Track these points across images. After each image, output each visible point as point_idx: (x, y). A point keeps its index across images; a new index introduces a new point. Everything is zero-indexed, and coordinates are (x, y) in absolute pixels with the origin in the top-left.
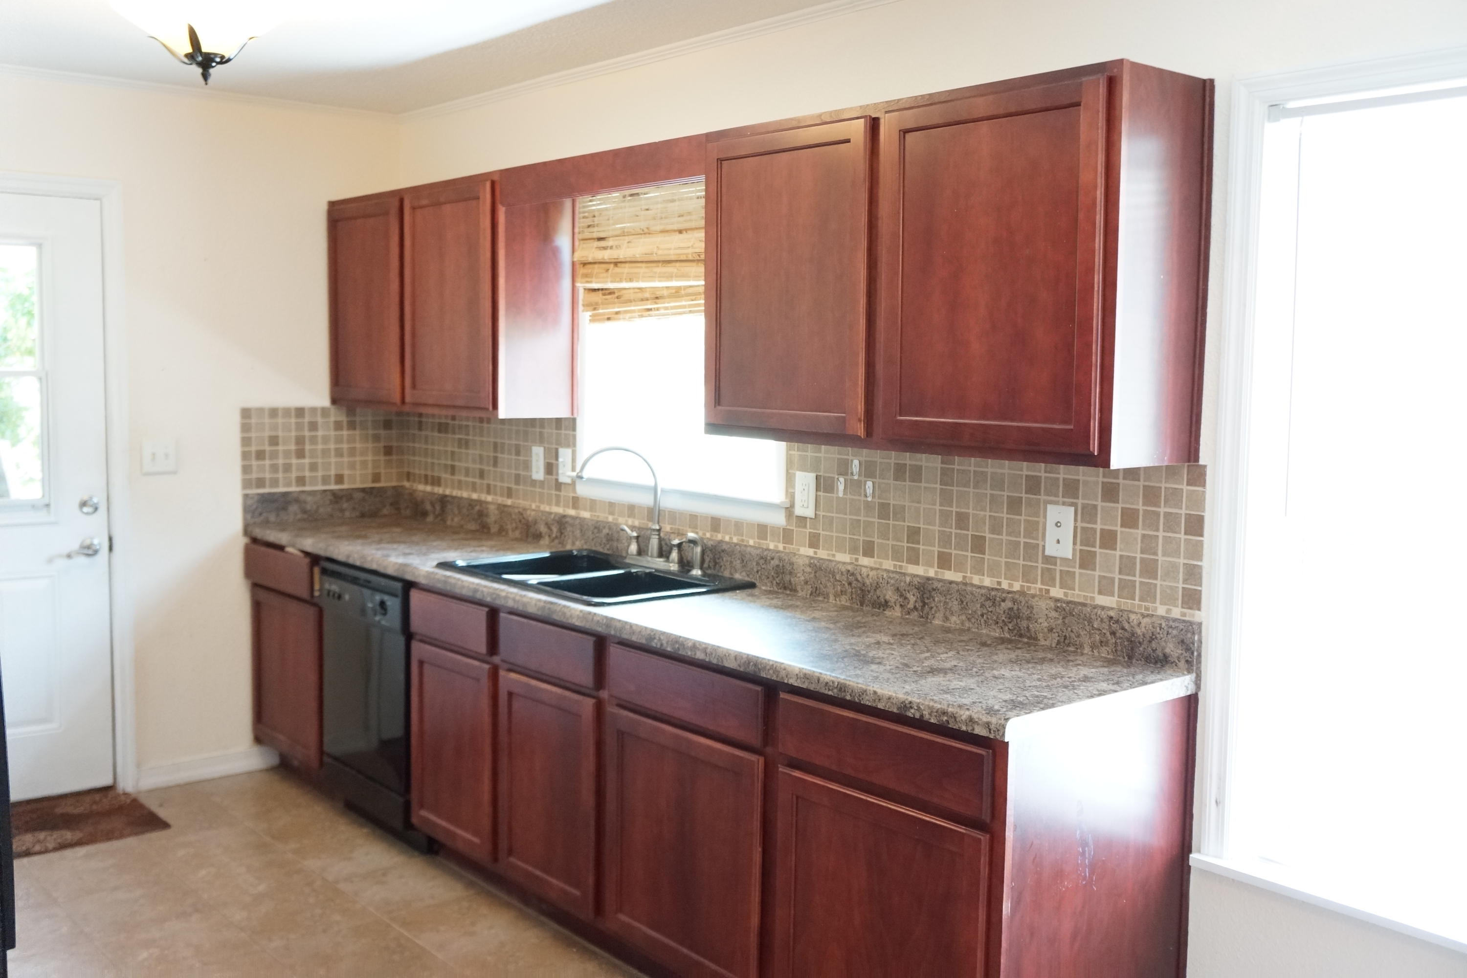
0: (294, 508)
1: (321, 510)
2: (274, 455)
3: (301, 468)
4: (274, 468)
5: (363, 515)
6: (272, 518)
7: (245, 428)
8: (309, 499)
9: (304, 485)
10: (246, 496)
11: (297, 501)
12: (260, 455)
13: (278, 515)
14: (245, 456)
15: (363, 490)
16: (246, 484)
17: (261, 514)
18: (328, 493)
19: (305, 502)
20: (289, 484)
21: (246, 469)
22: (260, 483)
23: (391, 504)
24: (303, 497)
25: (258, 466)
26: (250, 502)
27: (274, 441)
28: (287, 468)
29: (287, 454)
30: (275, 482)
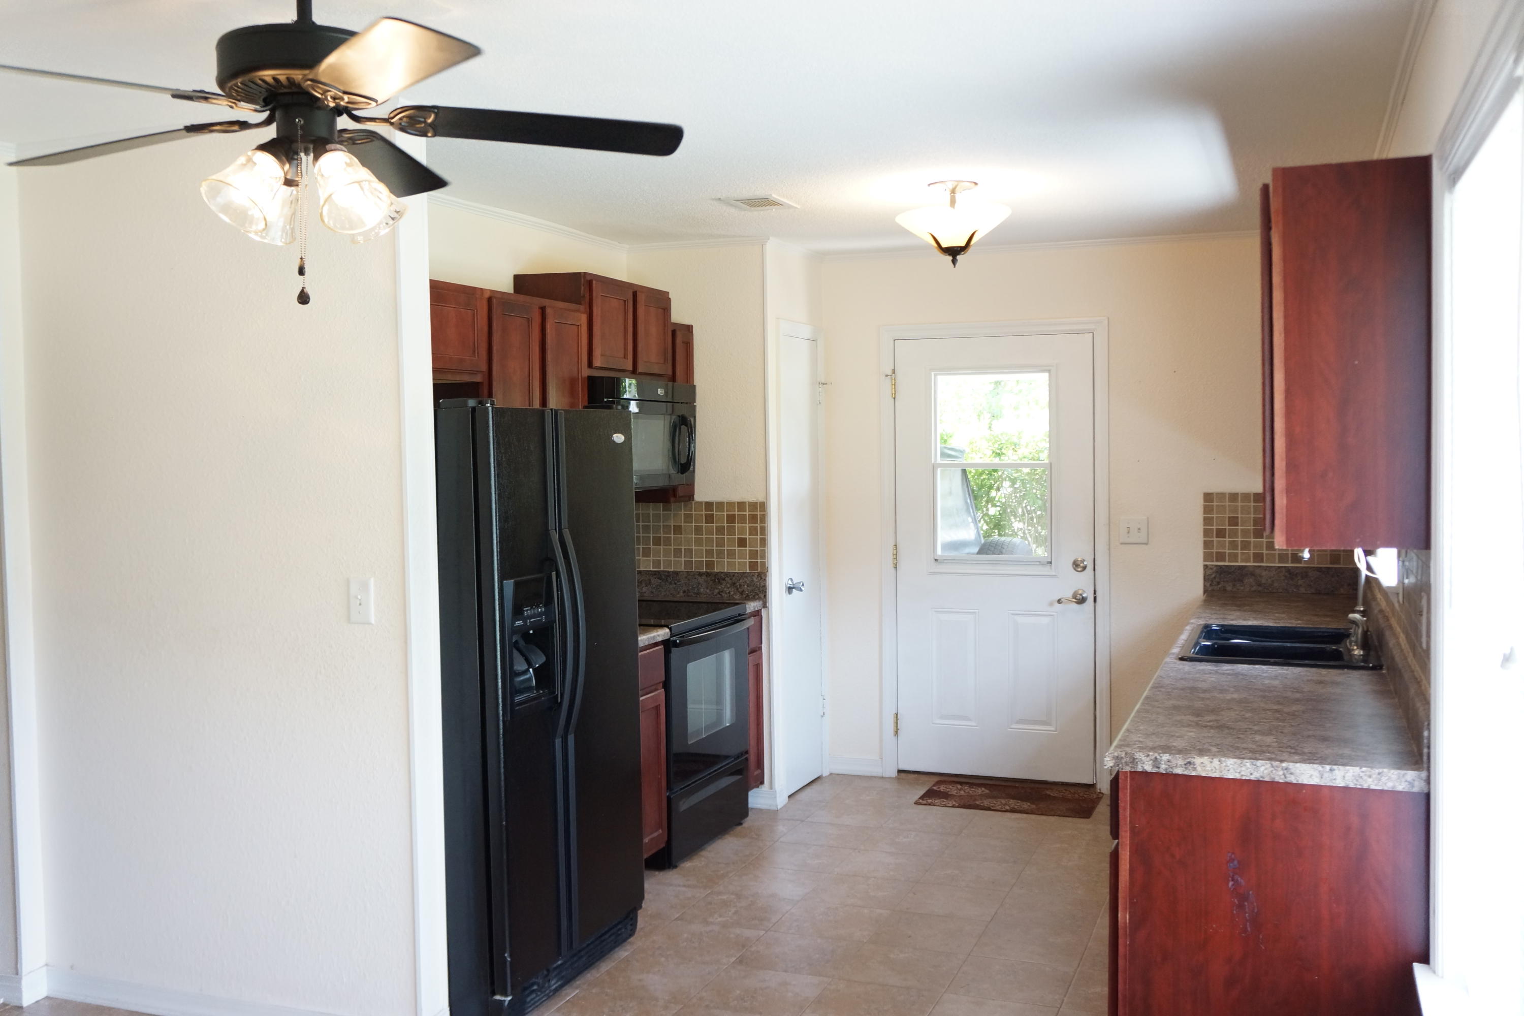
0: (1249, 580)
1: (1276, 584)
2: (1234, 534)
3: (1258, 546)
4: (1233, 545)
5: (1319, 593)
6: (1229, 588)
7: (1207, 509)
8: (1264, 573)
9: (1262, 561)
10: (1206, 567)
11: (1252, 574)
12: (1221, 533)
13: (1234, 585)
14: (1207, 533)
15: (1319, 569)
16: (1207, 557)
17: (1218, 583)
18: (1283, 570)
19: (1261, 576)
20: (1247, 560)
21: (1207, 544)
22: (1221, 556)
23: (1349, 585)
24: (1258, 571)
25: (1218, 542)
26: (1209, 572)
27: (1233, 521)
28: (1245, 545)
29: (1245, 533)
30: (1234, 557)
